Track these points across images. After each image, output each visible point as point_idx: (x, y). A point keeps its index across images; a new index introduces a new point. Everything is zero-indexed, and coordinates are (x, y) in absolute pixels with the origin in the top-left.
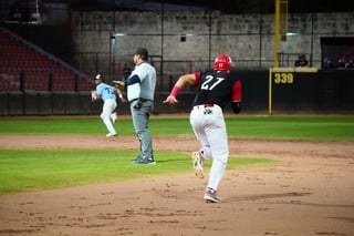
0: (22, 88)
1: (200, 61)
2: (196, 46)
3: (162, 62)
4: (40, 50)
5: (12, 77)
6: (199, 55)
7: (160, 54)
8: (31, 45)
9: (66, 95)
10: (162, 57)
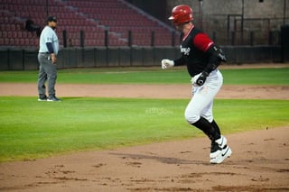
0: (130, 44)
1: (275, 18)
2: (272, 6)
3: (243, 20)
4: (141, 12)
5: (119, 34)
6: (273, 13)
7: (240, 13)
8: (134, 8)
9: (165, 49)
10: (242, 16)
